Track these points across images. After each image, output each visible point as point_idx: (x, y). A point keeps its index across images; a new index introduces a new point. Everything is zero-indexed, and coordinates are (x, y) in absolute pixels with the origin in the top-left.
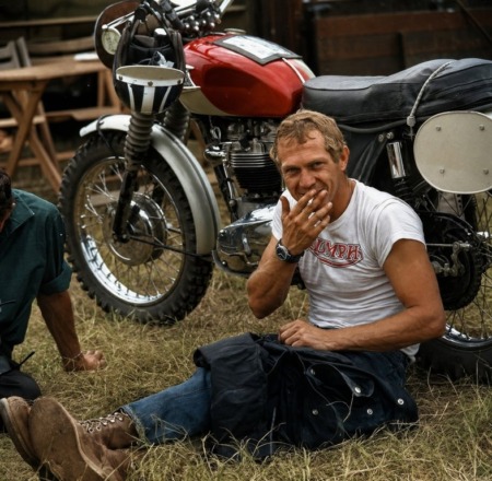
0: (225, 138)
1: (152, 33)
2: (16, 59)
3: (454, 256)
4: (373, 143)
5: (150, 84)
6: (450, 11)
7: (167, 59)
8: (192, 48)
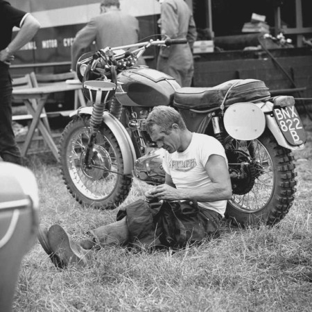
0: (139, 118)
1: (103, 67)
2: (30, 84)
3: (242, 169)
4: (206, 118)
5: (100, 89)
6: (265, 59)
7: (108, 78)
8: (123, 75)
